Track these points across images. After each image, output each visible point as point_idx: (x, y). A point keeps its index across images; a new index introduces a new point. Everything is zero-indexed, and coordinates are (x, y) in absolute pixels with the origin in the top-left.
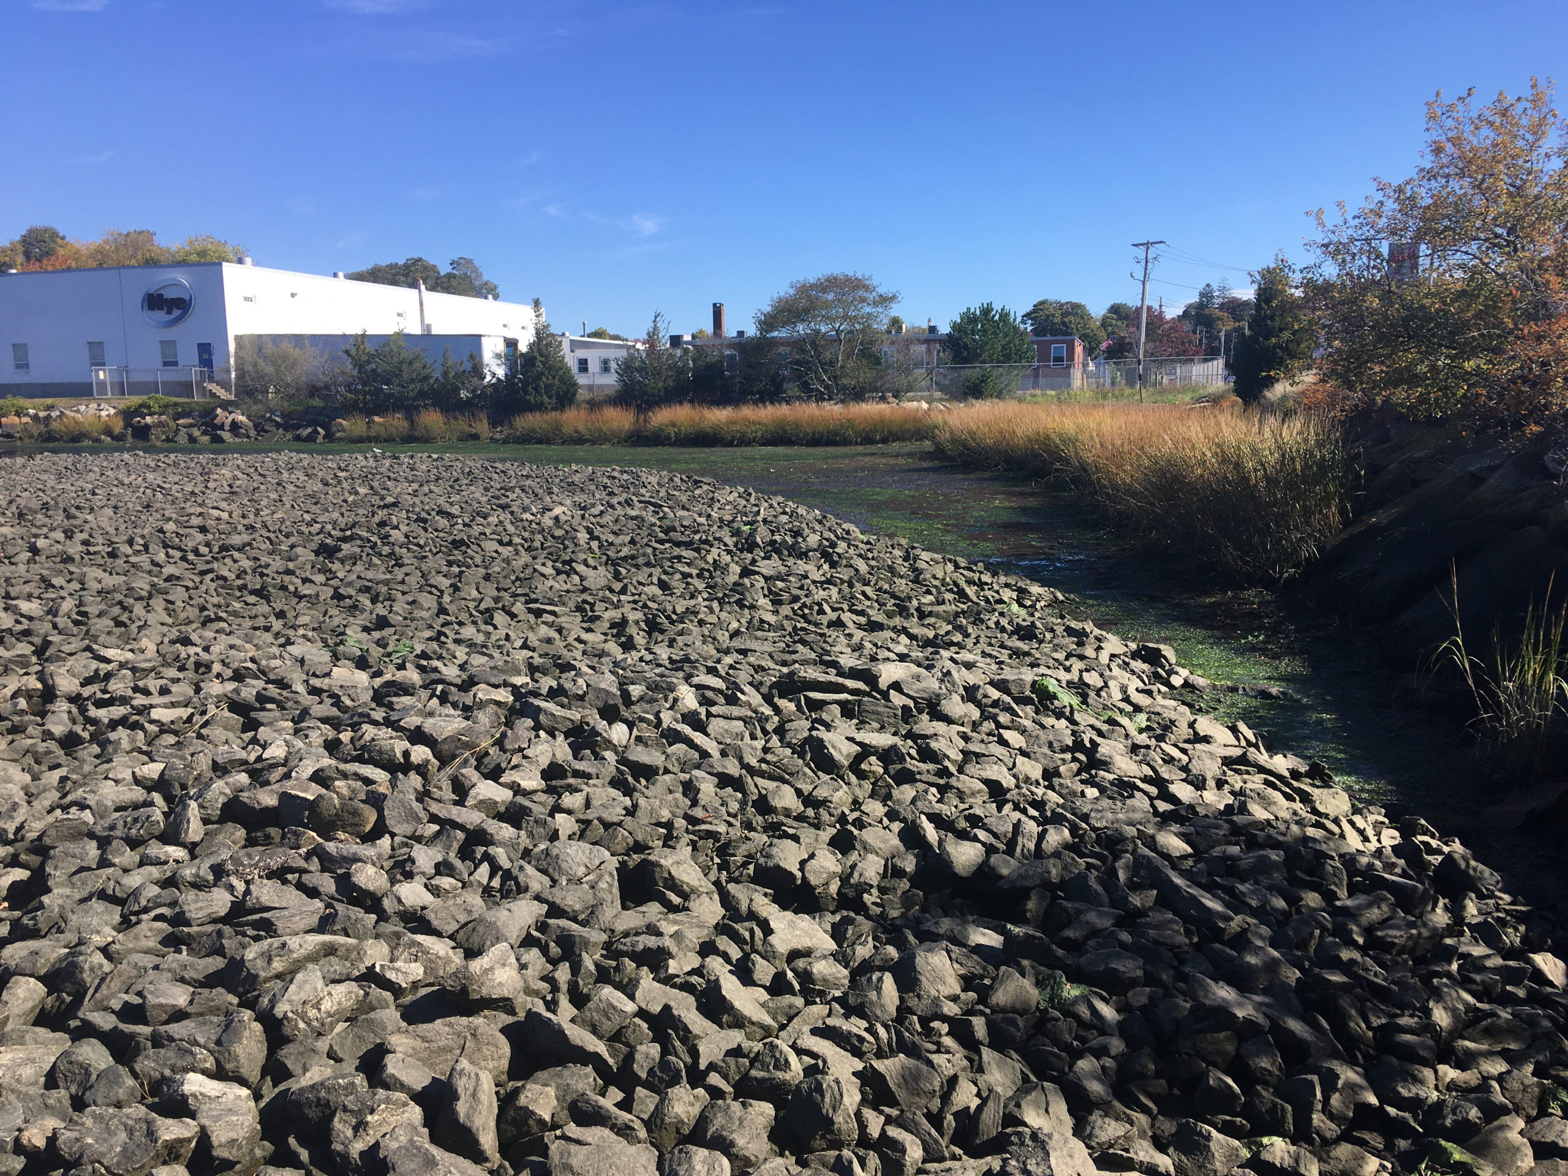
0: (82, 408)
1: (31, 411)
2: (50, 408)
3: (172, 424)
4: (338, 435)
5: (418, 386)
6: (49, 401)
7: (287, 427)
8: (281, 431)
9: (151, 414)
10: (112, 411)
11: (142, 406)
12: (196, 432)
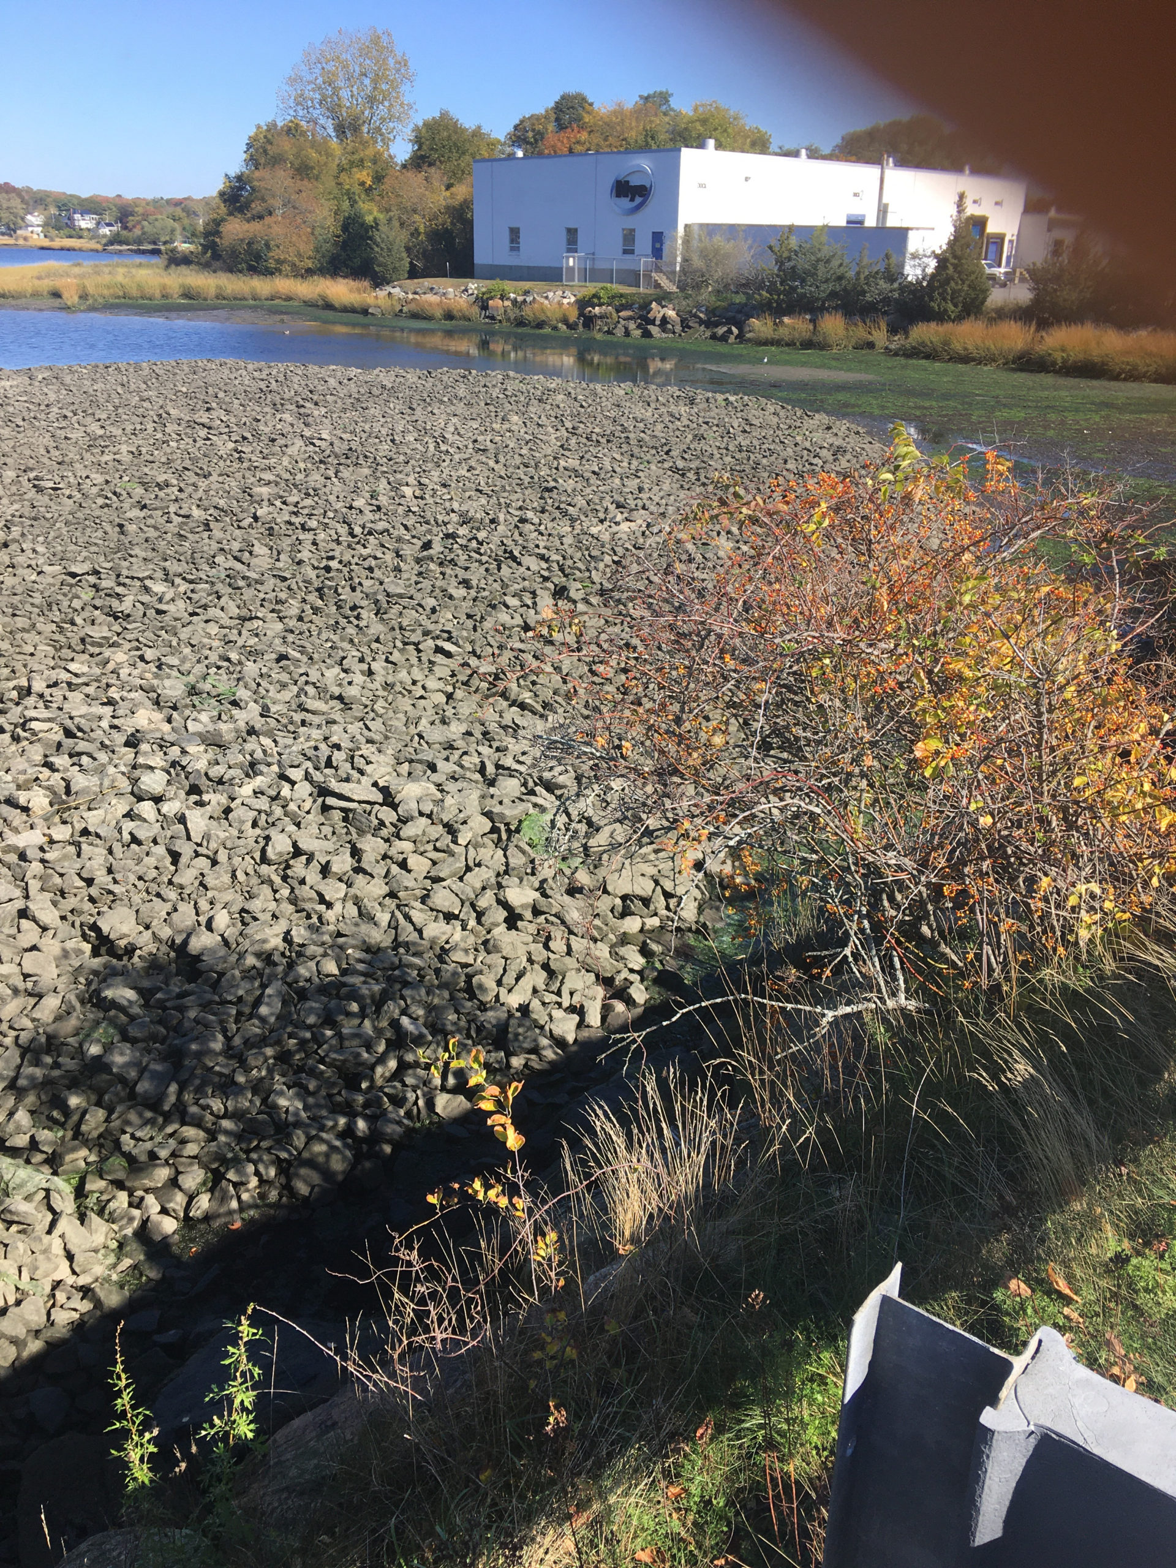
0: (551, 295)
1: (512, 296)
2: (526, 293)
3: (615, 315)
4: (748, 335)
5: (830, 287)
6: (527, 285)
7: (708, 324)
8: (702, 328)
9: (600, 305)
10: (573, 299)
11: (595, 296)
12: (632, 325)
